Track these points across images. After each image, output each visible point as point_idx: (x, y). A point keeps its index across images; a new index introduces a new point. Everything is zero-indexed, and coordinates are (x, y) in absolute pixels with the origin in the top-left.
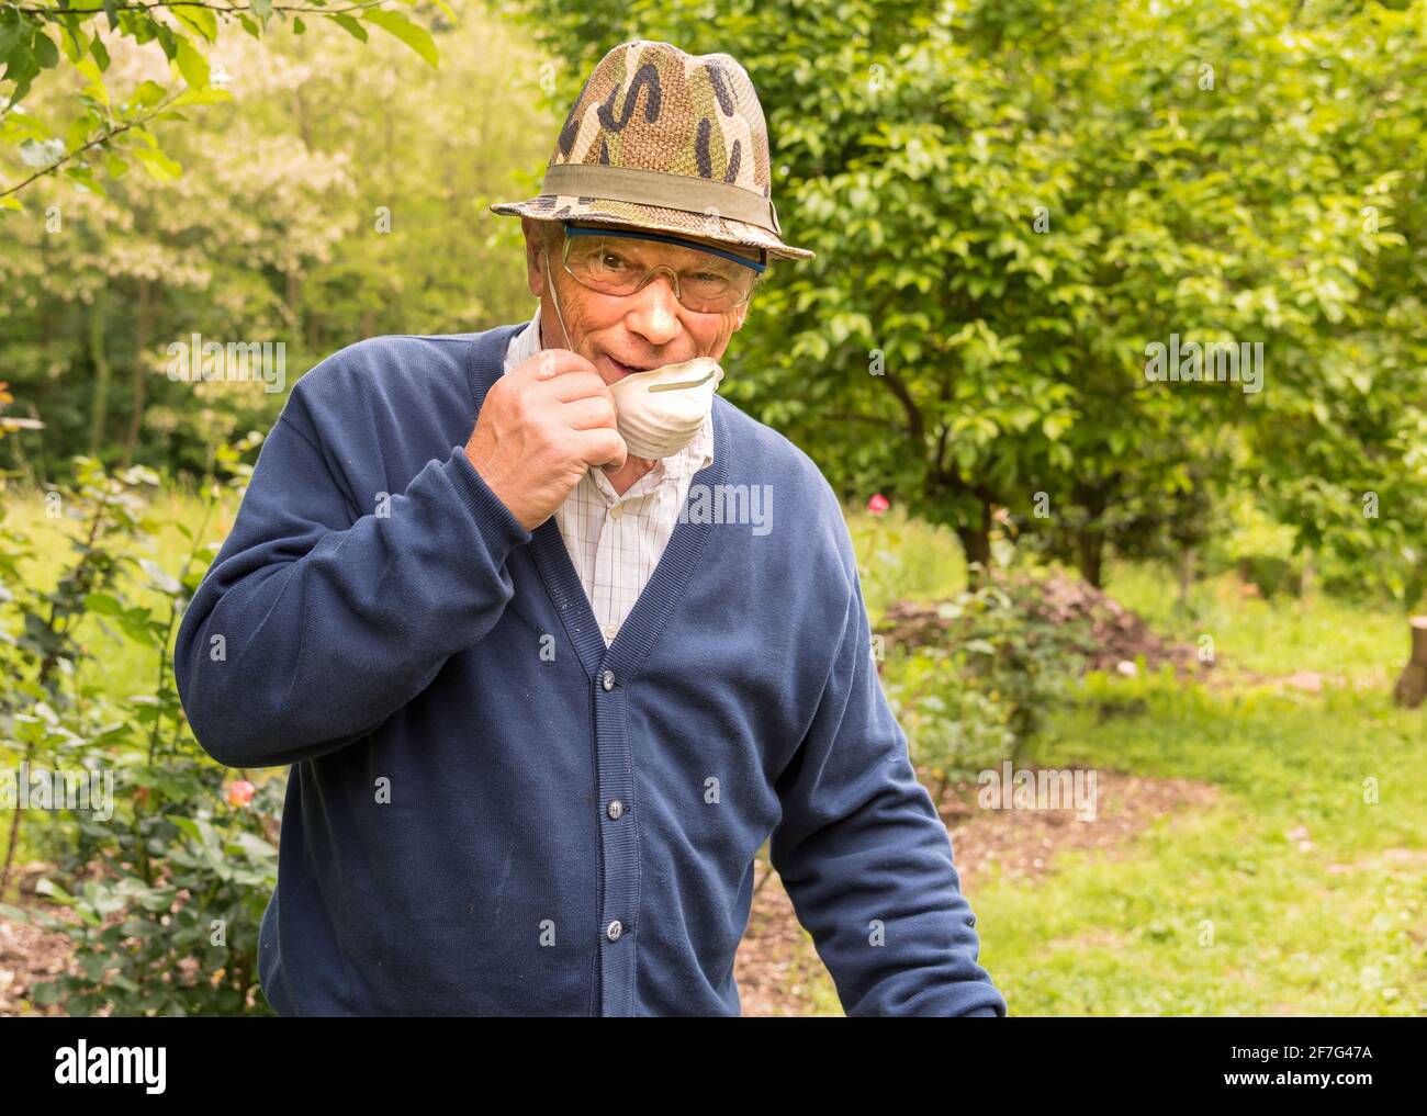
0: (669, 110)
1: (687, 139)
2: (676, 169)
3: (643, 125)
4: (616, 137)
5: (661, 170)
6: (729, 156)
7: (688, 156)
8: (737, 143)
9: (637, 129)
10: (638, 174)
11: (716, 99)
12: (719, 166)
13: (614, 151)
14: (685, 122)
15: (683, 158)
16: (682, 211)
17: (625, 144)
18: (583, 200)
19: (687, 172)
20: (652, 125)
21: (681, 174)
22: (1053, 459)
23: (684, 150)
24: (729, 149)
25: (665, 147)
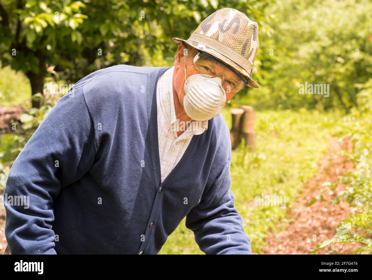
0: (240, 33)
1: (242, 42)
2: (236, 50)
3: (231, 34)
4: (223, 34)
5: (232, 48)
6: (250, 52)
7: (240, 47)
8: (253, 49)
9: (229, 34)
10: (226, 46)
11: (253, 35)
12: (246, 54)
13: (220, 38)
14: (243, 38)
15: (239, 47)
16: (233, 61)
17: (224, 37)
18: (207, 47)
19: (238, 51)
20: (234, 35)
21: (237, 51)
22: (74, 39)
23: (240, 45)
24: (251, 50)
25: (235, 42)
